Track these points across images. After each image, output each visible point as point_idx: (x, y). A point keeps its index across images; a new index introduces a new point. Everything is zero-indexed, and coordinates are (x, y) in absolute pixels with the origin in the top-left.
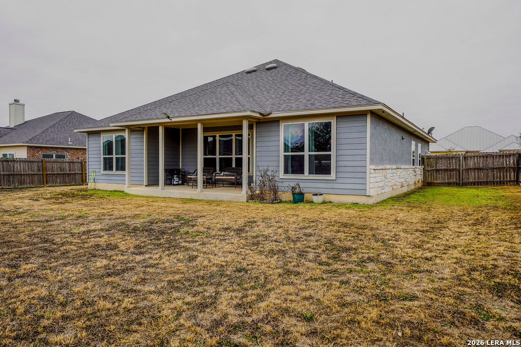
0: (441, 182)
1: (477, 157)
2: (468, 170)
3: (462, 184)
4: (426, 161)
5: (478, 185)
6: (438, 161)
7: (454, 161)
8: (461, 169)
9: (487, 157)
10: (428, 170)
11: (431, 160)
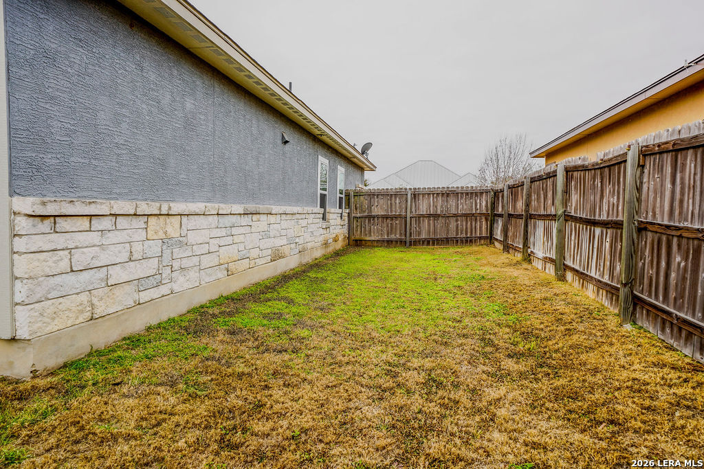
0: (377, 239)
1: (433, 194)
2: (420, 217)
3: (407, 242)
4: (352, 200)
5: (433, 244)
6: (372, 200)
7: (398, 201)
8: (409, 215)
9: (448, 195)
10: (356, 217)
11: (362, 198)
